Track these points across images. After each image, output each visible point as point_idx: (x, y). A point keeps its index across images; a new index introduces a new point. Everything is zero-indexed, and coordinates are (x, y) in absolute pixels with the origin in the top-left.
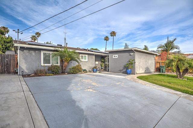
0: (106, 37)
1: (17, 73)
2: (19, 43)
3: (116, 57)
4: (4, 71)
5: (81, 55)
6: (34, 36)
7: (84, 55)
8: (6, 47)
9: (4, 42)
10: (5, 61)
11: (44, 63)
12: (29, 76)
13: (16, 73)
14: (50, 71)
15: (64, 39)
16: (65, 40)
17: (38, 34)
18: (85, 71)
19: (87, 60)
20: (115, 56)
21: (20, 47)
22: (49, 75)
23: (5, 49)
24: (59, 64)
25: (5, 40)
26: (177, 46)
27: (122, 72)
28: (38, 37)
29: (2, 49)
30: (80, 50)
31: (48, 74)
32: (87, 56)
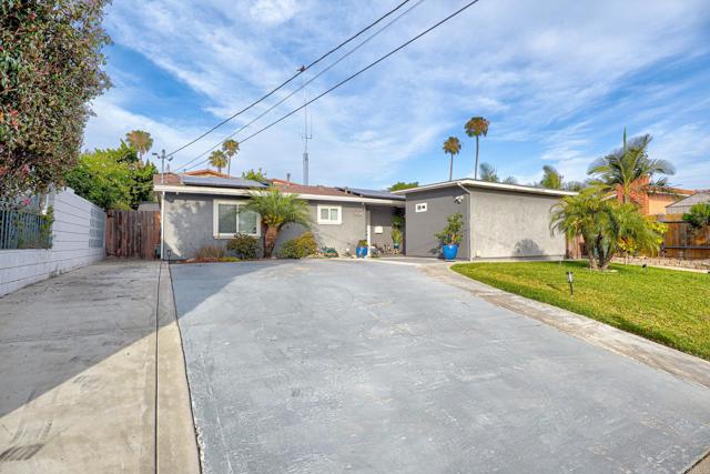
0: (451, 138)
1: (159, 256)
2: (164, 184)
3: (423, 210)
4: (133, 251)
5: (320, 208)
6: (219, 154)
7: (329, 208)
8: (141, 194)
9: (136, 180)
10: (136, 229)
11: (220, 231)
12: (182, 261)
13: (157, 257)
14: (234, 252)
15: (302, 158)
16: (306, 159)
17: (231, 146)
18: (332, 253)
19: (339, 221)
20: (419, 208)
21: (167, 193)
22: (228, 261)
23: (138, 198)
24: (258, 234)
25: (139, 174)
26: (661, 162)
27: (437, 255)
28: (231, 154)
29: (131, 198)
30: (321, 194)
31: (225, 259)
32: (339, 208)
